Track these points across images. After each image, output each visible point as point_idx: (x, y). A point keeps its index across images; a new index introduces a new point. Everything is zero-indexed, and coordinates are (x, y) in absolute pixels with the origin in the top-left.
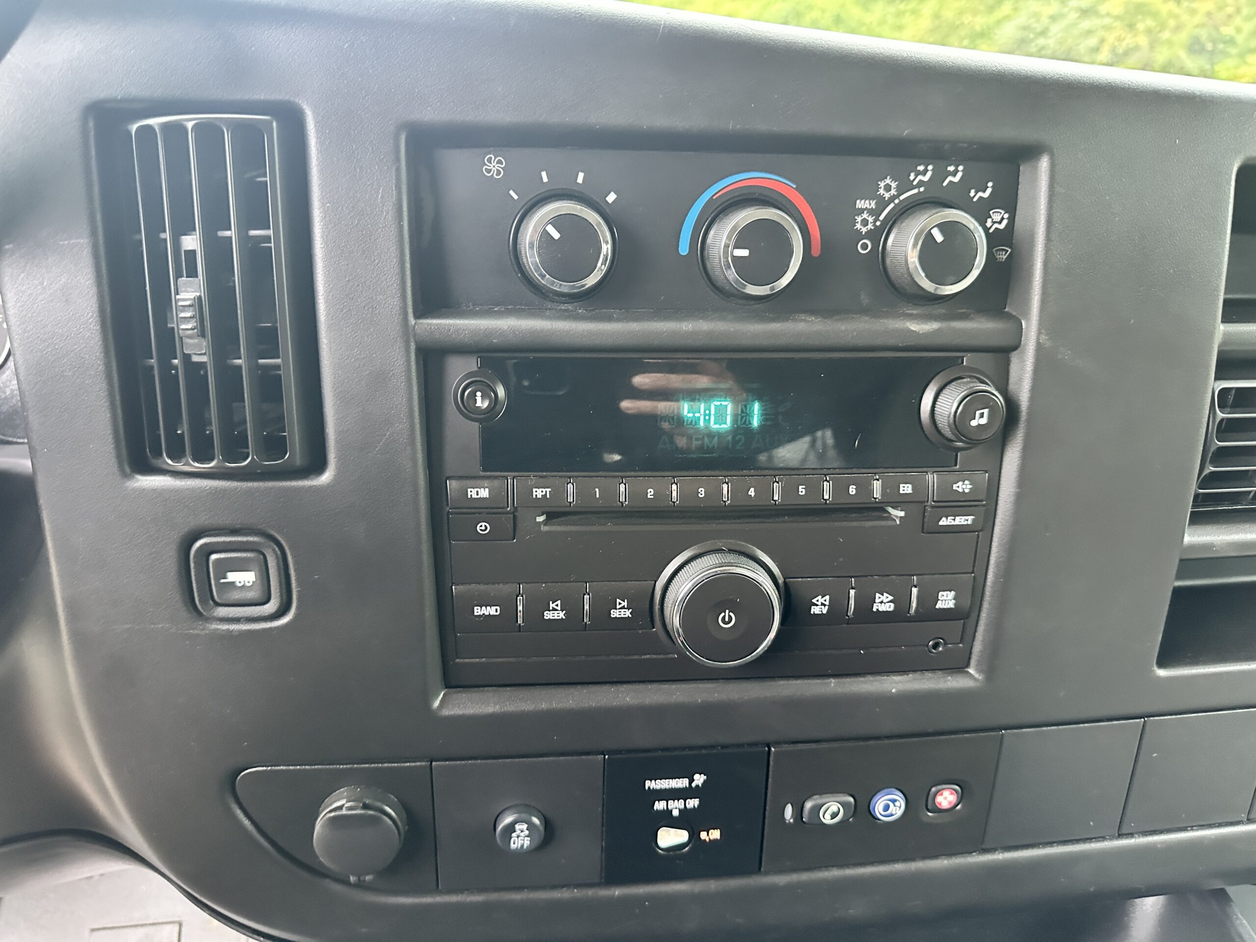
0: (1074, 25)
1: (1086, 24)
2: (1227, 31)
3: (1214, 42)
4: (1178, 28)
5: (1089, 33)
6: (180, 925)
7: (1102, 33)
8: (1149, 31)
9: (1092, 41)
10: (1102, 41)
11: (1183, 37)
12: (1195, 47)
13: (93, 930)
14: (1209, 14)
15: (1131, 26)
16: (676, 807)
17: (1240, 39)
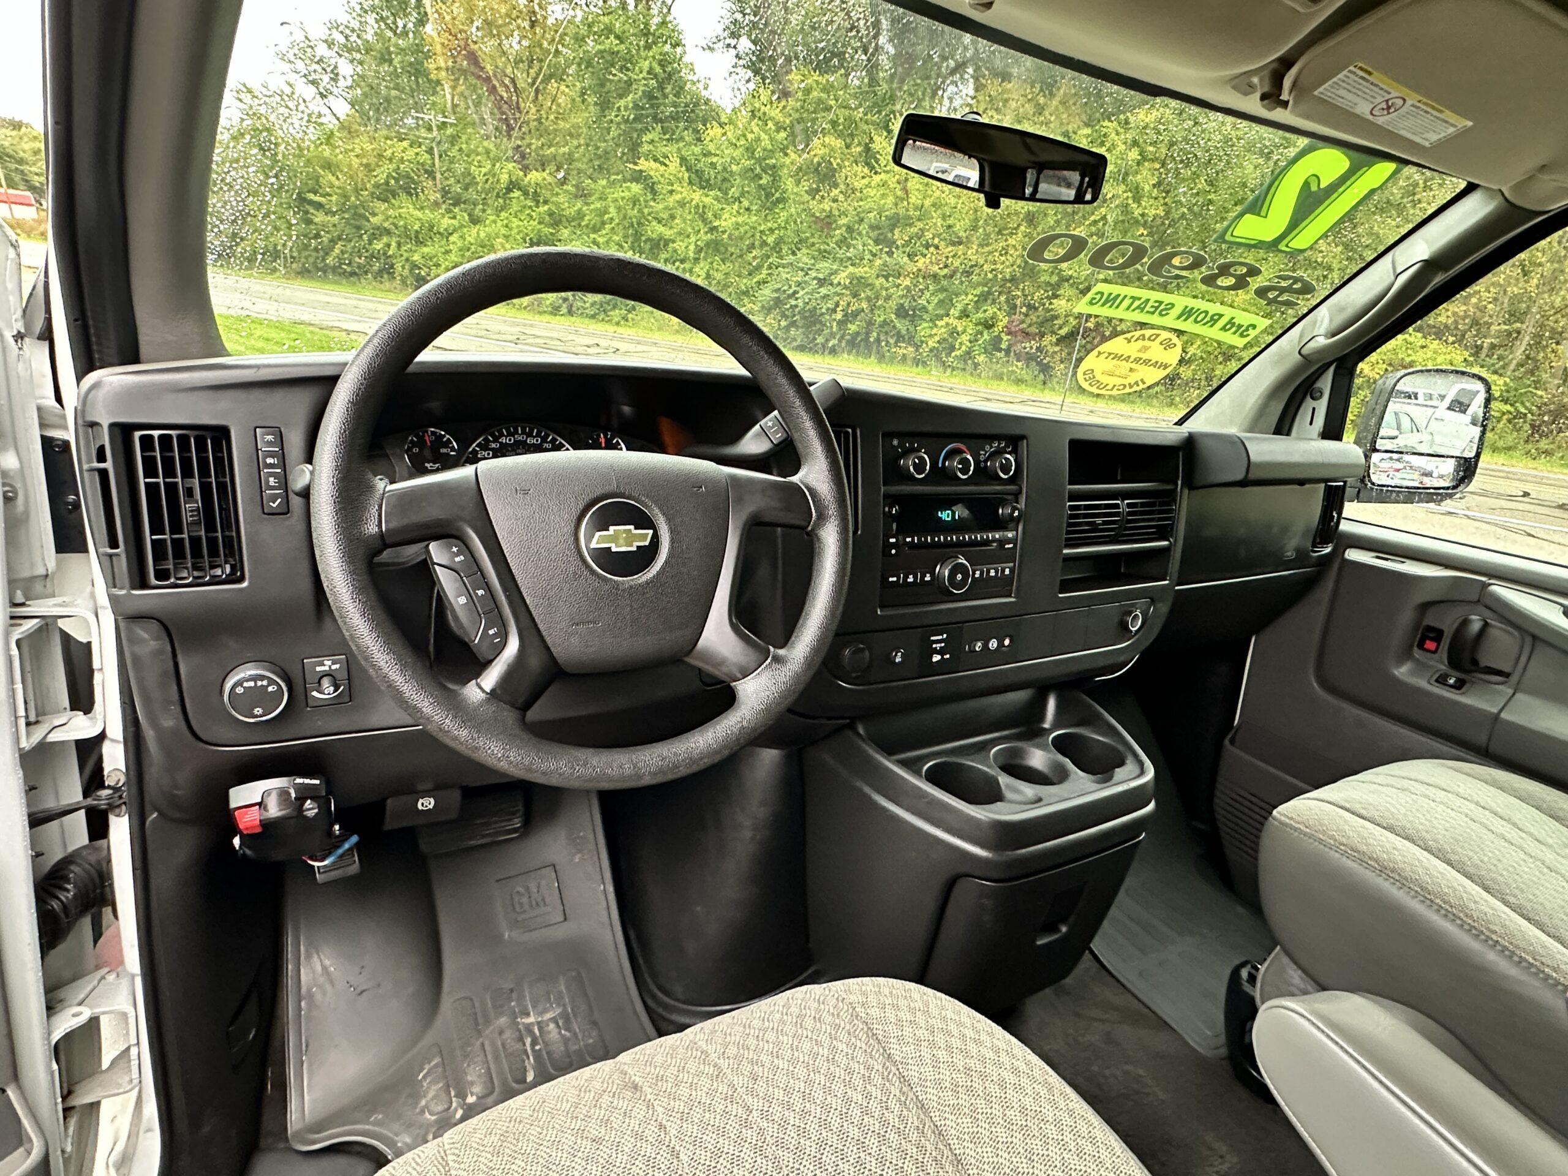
0: (814, 291)
1: (823, 291)
2: (922, 302)
3: (914, 311)
4: (888, 298)
5: (826, 297)
6: (554, 866)
7: (837, 298)
8: (868, 299)
9: (831, 305)
10: (837, 305)
11: (893, 304)
12: (901, 312)
13: (498, 881)
14: (908, 288)
15: (855, 295)
16: (938, 646)
17: (930, 308)
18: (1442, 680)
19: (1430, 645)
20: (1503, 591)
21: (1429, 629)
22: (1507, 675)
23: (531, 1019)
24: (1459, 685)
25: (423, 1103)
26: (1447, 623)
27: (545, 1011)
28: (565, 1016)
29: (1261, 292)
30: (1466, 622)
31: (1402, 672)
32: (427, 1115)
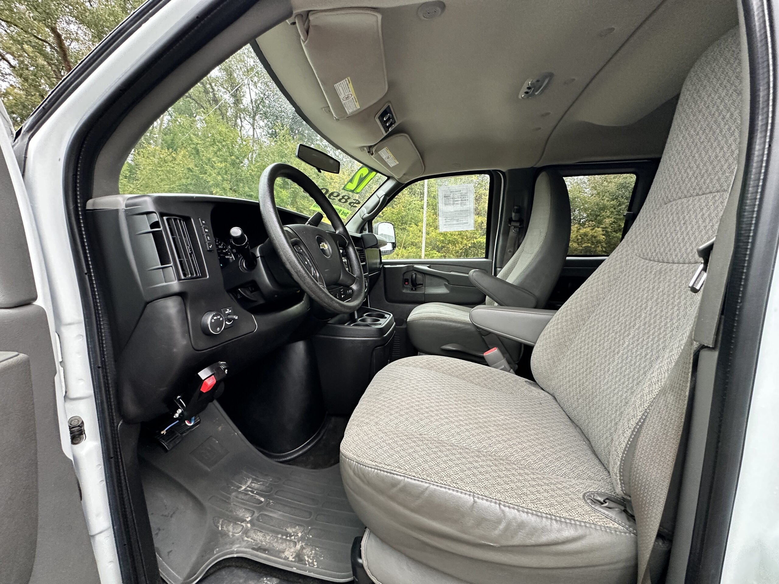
18: (412, 290)
19: (407, 283)
20: (416, 266)
21: (406, 279)
22: (422, 284)
23: (244, 487)
24: (416, 290)
25: (231, 533)
26: (408, 276)
27: (246, 482)
28: (253, 479)
29: (350, 204)
30: (412, 275)
31: (404, 291)
32: (237, 535)
